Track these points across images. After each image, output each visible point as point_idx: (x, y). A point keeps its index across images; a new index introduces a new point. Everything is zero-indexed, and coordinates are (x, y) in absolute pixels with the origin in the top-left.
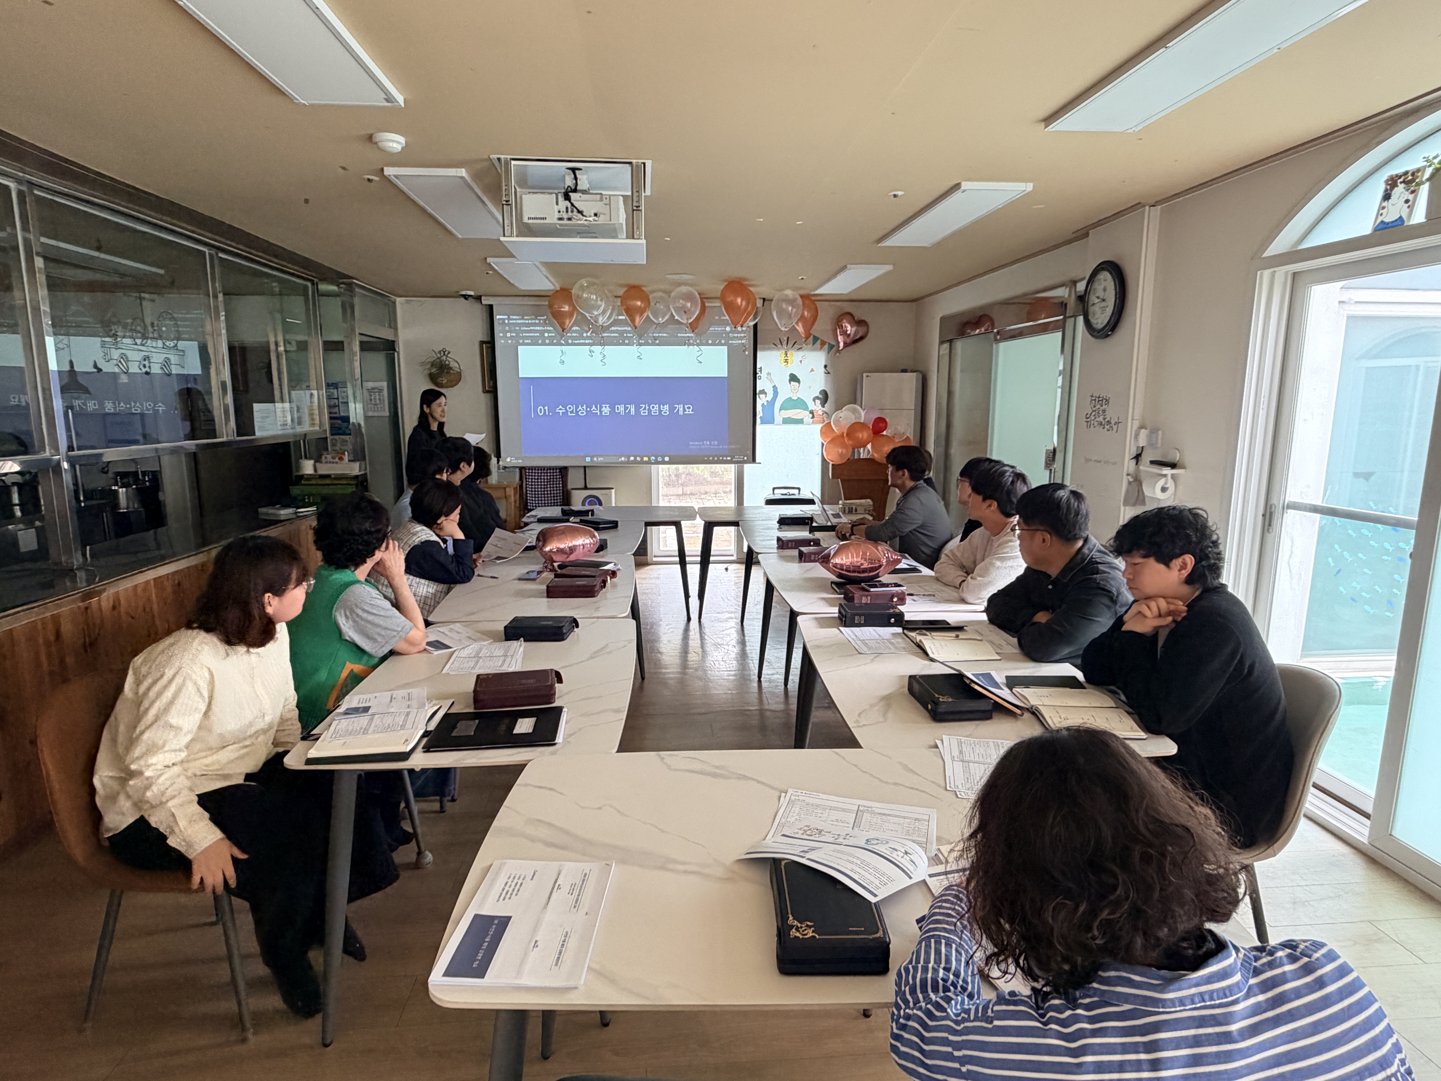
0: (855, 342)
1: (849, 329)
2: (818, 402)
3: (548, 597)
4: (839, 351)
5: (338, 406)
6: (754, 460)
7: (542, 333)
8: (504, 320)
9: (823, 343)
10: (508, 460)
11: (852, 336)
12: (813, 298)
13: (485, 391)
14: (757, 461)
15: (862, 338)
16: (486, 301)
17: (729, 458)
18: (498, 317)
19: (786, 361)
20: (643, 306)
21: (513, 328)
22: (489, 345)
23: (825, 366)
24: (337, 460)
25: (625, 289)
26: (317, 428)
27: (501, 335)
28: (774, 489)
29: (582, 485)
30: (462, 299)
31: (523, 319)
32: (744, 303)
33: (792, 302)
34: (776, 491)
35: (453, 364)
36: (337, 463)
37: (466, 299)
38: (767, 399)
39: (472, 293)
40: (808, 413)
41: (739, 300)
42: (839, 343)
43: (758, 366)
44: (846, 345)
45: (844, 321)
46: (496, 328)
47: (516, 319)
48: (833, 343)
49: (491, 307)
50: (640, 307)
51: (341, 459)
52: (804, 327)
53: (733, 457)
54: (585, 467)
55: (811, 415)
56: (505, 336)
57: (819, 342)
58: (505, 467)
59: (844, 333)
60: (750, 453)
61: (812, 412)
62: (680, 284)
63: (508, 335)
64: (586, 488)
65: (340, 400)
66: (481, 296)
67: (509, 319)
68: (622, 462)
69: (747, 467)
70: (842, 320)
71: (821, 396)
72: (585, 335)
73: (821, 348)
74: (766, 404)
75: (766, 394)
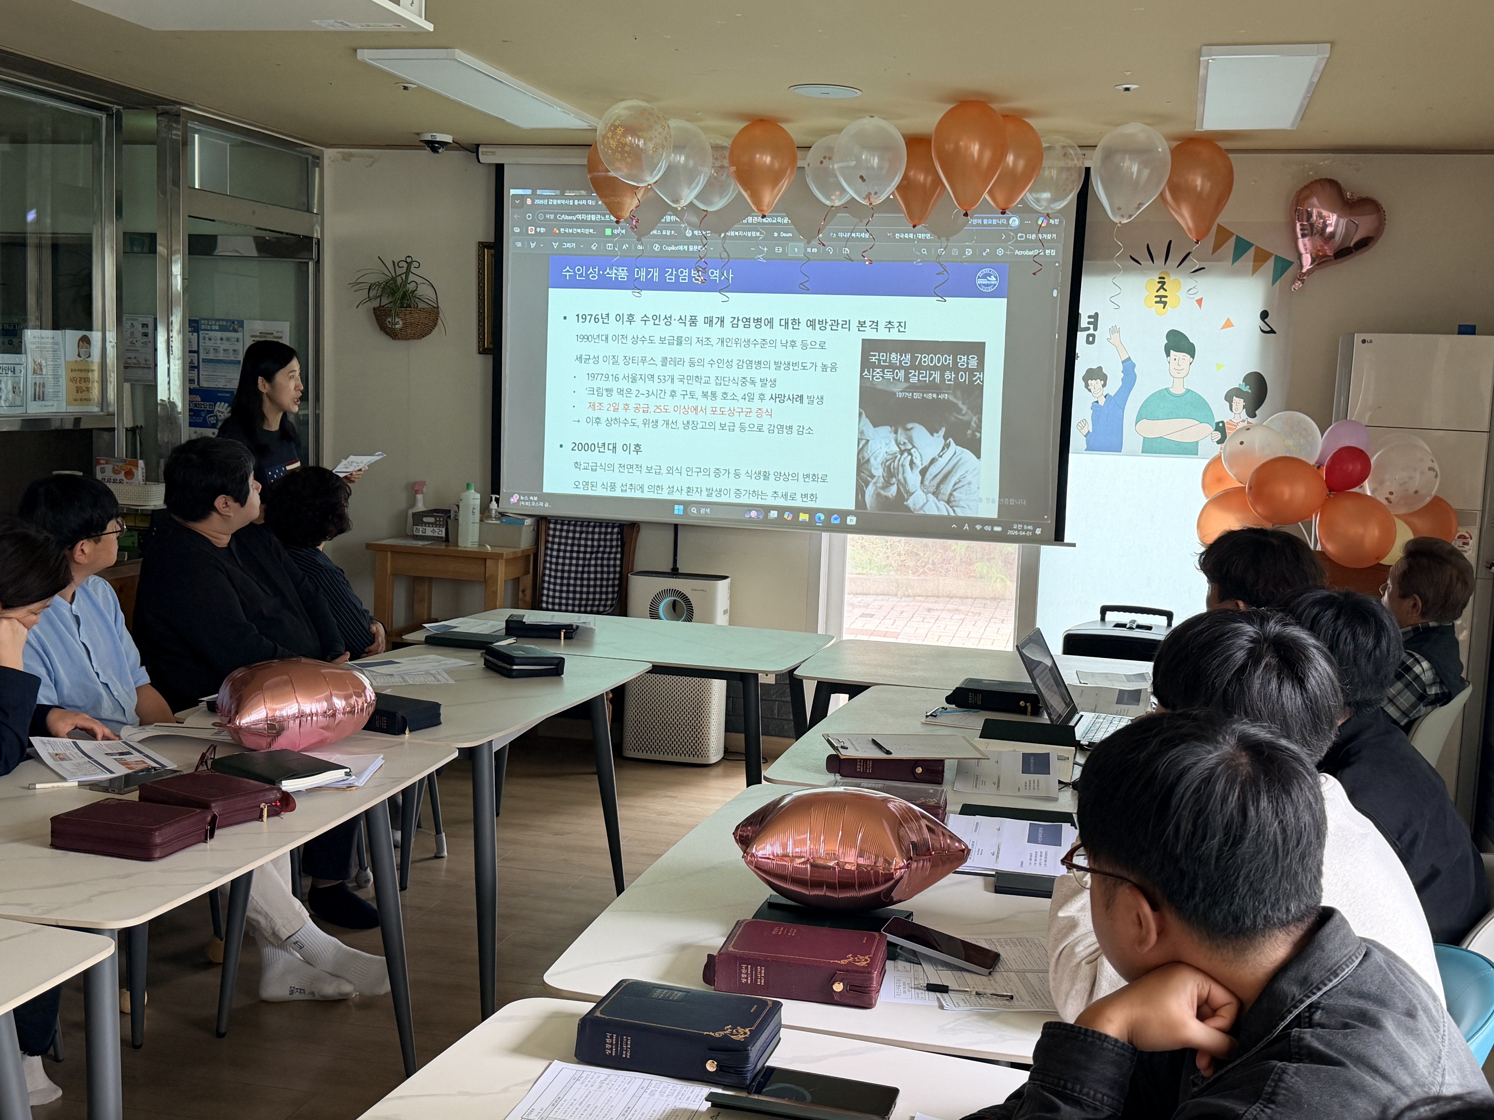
0: (1343, 253)
1: (1333, 221)
2: (1239, 403)
4: (1301, 277)
6: (1059, 537)
7: (599, 227)
8: (523, 197)
9: (1262, 257)
10: (514, 499)
11: (1337, 238)
13: (483, 351)
14: (1067, 540)
15: (1364, 243)
16: (489, 157)
17: (998, 529)
18: (512, 192)
19: (1162, 301)
21: (541, 217)
22: (493, 251)
23: (1264, 315)
24: (122, 476)
27: (517, 230)
28: (1104, 610)
29: (668, 568)
30: (428, 151)
31: (562, 196)
34: (1110, 616)
35: (424, 291)
36: (121, 482)
37: (435, 150)
38: (1106, 390)
39: (448, 138)
40: (1211, 429)
42: (1300, 256)
43: (1085, 310)
44: (1319, 261)
45: (1315, 200)
46: (510, 215)
47: (548, 199)
48: (1290, 257)
49: (499, 169)
53: (1007, 526)
54: (676, 526)
55: (1218, 435)
56: (524, 233)
57: (1251, 252)
59: (1313, 230)
60: (1050, 520)
61: (1221, 428)
63: (531, 230)
64: (675, 573)
66: (478, 146)
67: (534, 196)
68: (751, 520)
69: (1049, 553)
70: (1308, 197)
71: (1247, 389)
73: (1255, 270)
74: (1102, 401)
75: (1104, 378)
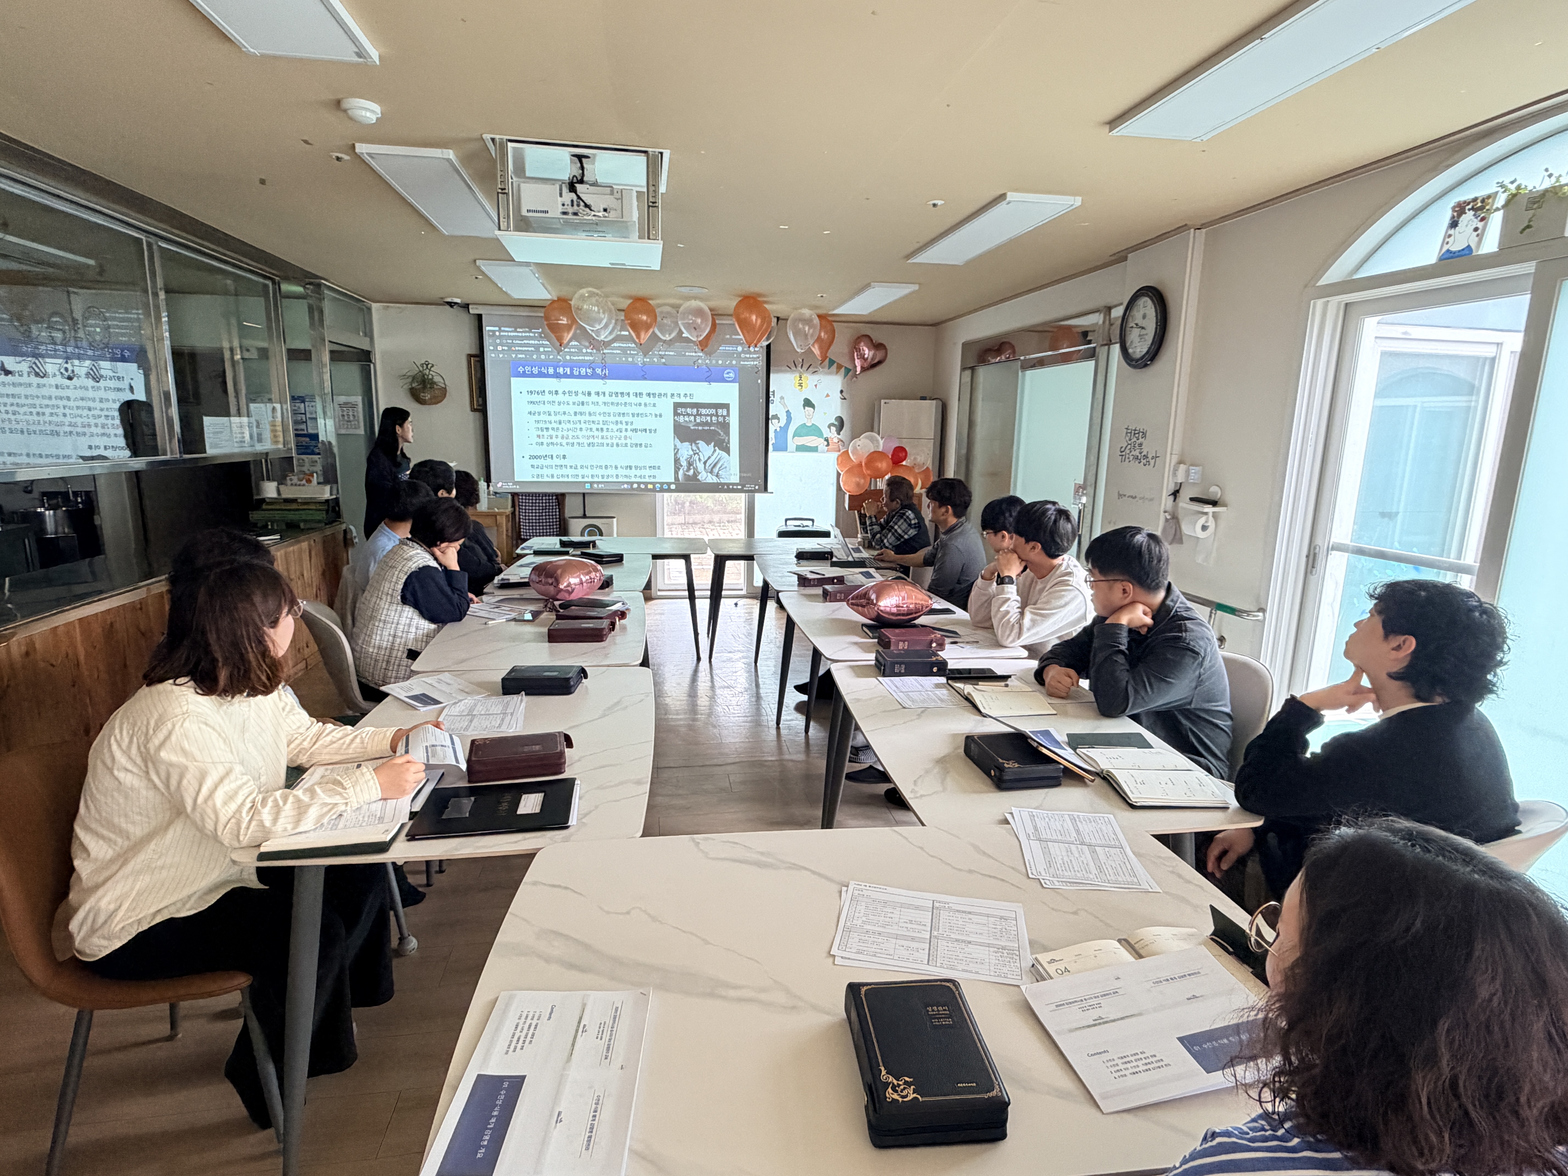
0: (873, 366)
1: (867, 352)
2: (833, 429)
3: (550, 641)
4: (855, 376)
5: (306, 422)
6: (766, 489)
7: (537, 347)
8: (494, 332)
9: (839, 367)
10: (499, 485)
11: (869, 360)
12: (830, 319)
13: (473, 410)
14: (769, 490)
15: (880, 363)
16: (474, 310)
17: (739, 487)
18: (487, 329)
19: (800, 385)
20: (649, 321)
21: (504, 341)
22: (477, 359)
23: (842, 392)
24: (304, 482)
25: (629, 301)
26: (281, 446)
27: (491, 348)
28: (786, 520)
29: (581, 514)
30: (448, 307)
31: (515, 331)
32: (759, 321)
33: (808, 321)
34: (789, 522)
35: (437, 379)
36: (304, 485)
37: (452, 306)
38: (780, 425)
39: (458, 301)
40: (823, 440)
41: (754, 317)
42: (856, 367)
43: (771, 390)
44: (864, 369)
45: (862, 344)
46: (487, 341)
47: (508, 331)
48: (850, 367)
49: (479, 317)
50: (646, 323)
51: (309, 481)
52: (820, 348)
53: (743, 486)
54: (584, 494)
55: (826, 443)
56: (496, 349)
57: (835, 365)
58: (496, 493)
59: (862, 357)
60: (761, 482)
61: (827, 440)
62: (688, 298)
63: (500, 348)
64: (584, 516)
65: (308, 416)
66: (468, 305)
67: (500, 331)
68: (624, 489)
69: (758, 496)
70: (859, 343)
71: (836, 423)
72: (584, 351)
73: (837, 373)
74: (778, 429)
75: (779, 419)
